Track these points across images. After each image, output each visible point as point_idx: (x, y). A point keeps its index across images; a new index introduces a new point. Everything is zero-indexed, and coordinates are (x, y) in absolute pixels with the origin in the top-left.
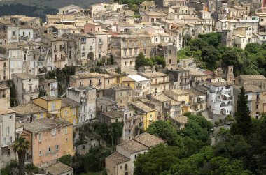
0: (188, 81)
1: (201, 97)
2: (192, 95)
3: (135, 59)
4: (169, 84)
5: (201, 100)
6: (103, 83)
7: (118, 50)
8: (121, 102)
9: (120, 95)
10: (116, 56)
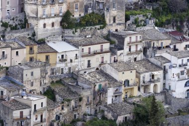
0: (140, 47)
1: (155, 73)
2: (142, 69)
3: (60, 19)
4: (109, 54)
5: (156, 78)
6: (9, 56)
7: (34, 7)
8: (32, 85)
9: (29, 75)
10: (32, 15)
